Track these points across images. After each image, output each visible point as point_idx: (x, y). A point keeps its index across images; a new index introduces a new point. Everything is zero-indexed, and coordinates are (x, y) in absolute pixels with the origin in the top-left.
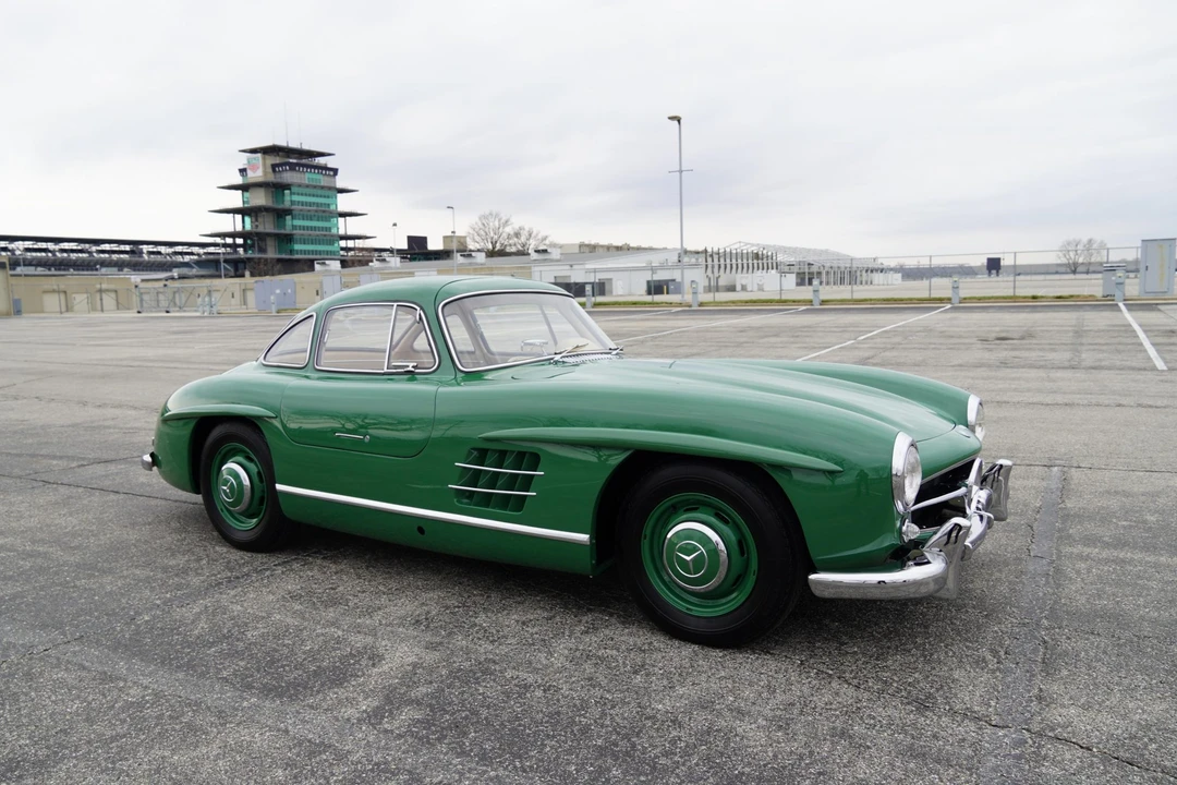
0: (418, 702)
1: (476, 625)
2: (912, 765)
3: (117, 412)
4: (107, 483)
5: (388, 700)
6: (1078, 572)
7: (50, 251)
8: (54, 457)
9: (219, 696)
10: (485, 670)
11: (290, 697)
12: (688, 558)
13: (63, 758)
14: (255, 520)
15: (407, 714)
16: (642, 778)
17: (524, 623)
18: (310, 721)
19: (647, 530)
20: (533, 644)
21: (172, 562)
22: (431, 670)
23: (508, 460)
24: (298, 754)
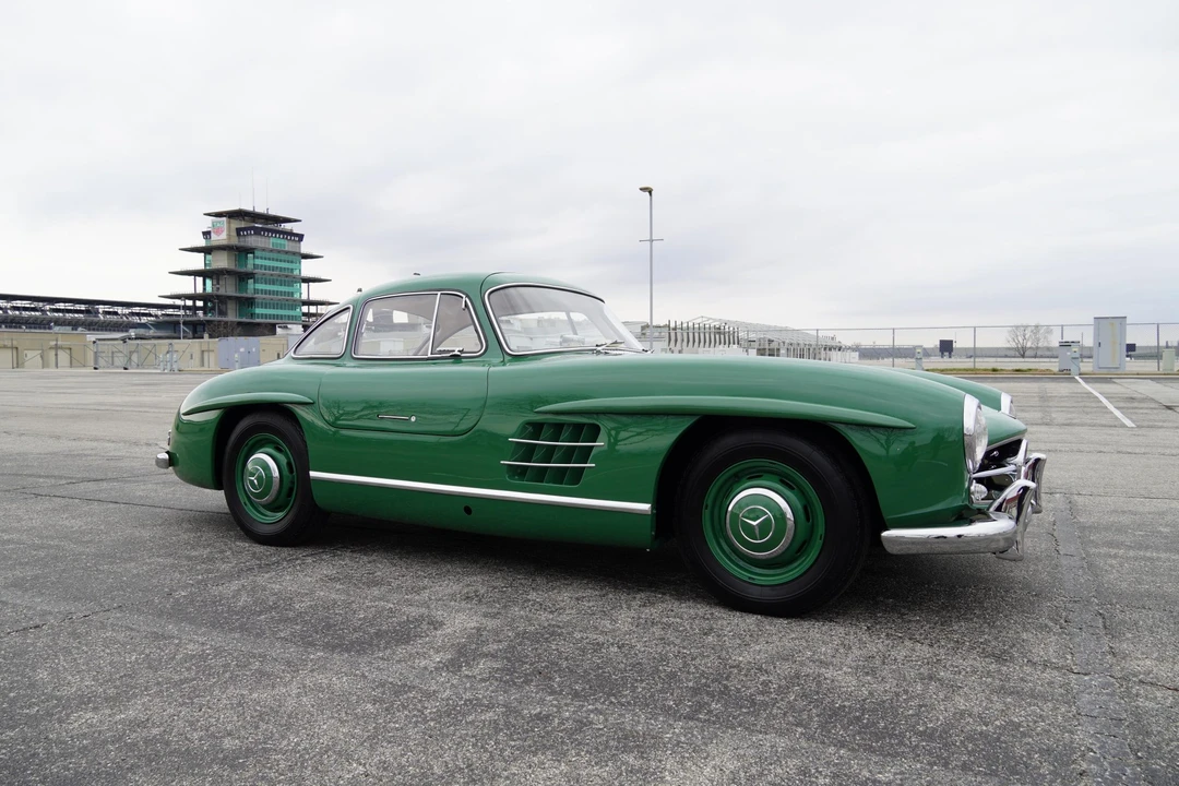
0: (494, 656)
1: (529, 600)
2: (1009, 700)
3: (95, 444)
4: (102, 496)
5: (460, 654)
6: (1111, 566)
7: (1, 309)
8: (40, 477)
9: (282, 651)
10: (552, 632)
11: (358, 651)
12: (754, 523)
13: (135, 696)
14: (280, 515)
15: (483, 665)
16: (744, 710)
17: (578, 599)
18: (390, 667)
19: (709, 500)
20: (594, 614)
21: (194, 553)
22: (496, 632)
23: (566, 433)
24: (383, 693)
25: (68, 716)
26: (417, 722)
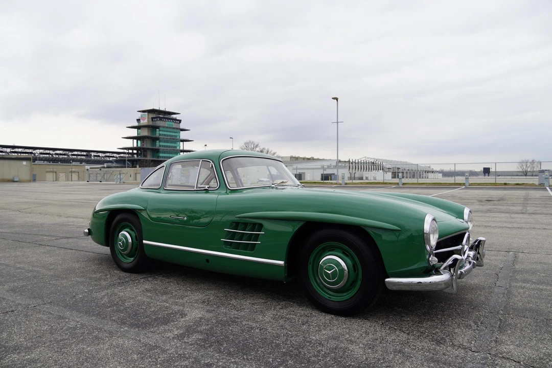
0: (201, 332)
1: (231, 304)
2: (432, 365)
3: (75, 219)
4: (67, 246)
5: (187, 330)
6: (519, 293)
7: (51, 154)
8: (45, 236)
9: (110, 326)
10: (234, 321)
11: (143, 328)
12: (329, 272)
13: (38, 346)
14: (132, 259)
15: (195, 337)
16: (303, 365)
17: (253, 304)
18: (150, 337)
19: (311, 260)
20: (257, 312)
21: (94, 276)
22: (208, 320)
23: (249, 227)
24: (144, 350)
25: (6, 356)
26: (153, 364)
